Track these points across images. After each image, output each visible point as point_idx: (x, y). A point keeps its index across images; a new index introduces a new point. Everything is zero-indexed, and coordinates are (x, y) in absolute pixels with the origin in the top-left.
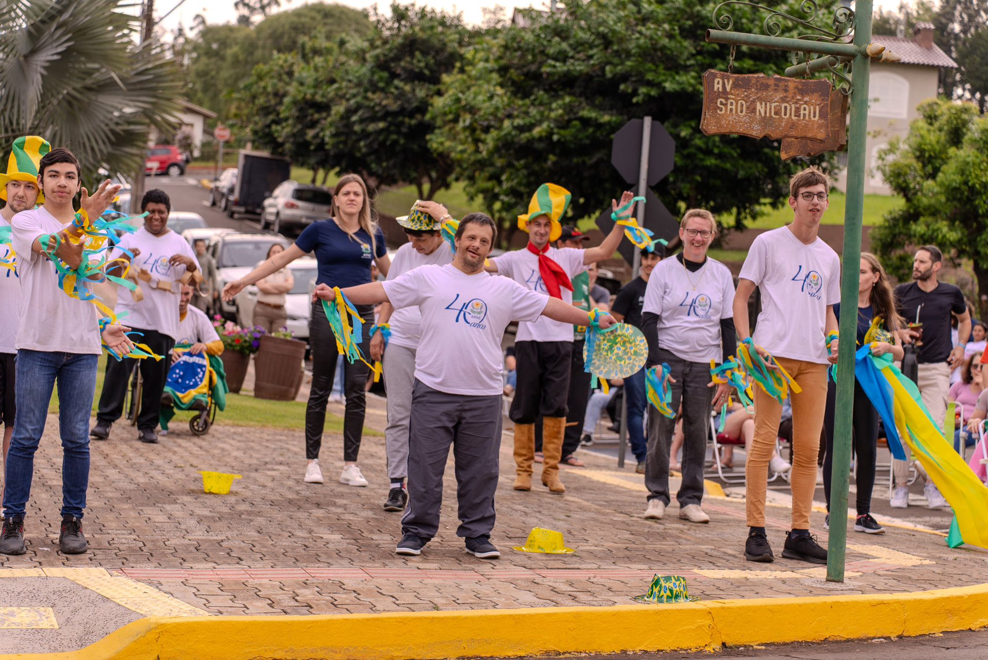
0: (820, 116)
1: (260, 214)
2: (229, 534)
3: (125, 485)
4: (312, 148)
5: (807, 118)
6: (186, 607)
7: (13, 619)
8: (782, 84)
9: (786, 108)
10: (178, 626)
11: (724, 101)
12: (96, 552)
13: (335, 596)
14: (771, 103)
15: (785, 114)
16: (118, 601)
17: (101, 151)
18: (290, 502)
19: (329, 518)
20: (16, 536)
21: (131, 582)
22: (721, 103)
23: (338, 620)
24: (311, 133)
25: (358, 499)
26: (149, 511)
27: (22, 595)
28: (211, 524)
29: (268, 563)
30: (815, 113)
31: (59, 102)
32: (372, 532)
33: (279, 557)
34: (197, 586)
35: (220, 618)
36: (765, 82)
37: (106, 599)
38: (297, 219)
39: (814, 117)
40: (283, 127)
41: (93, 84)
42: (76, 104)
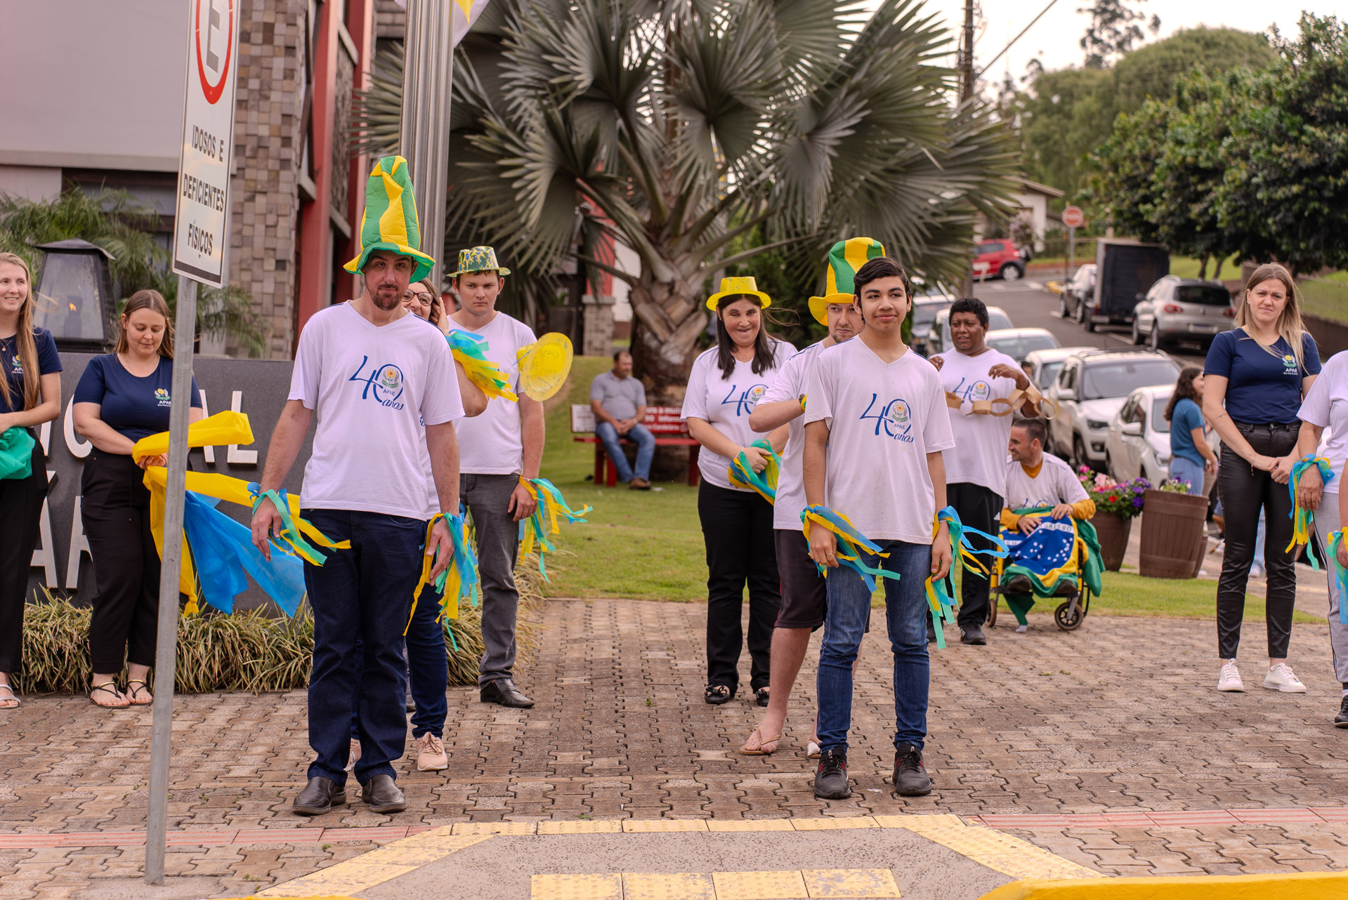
1: (1131, 324)
2: (1120, 764)
3: (973, 701)
4: (1198, 228)
6: (1071, 866)
7: (840, 886)
10: (1061, 891)
12: (944, 793)
13: (1276, 848)
16: (977, 859)
17: (913, 253)
18: (1202, 718)
19: (1257, 739)
20: (838, 774)
21: (993, 833)
23: (1281, 882)
24: (1196, 209)
25: (1296, 712)
26: (1010, 736)
27: (850, 852)
28: (1095, 752)
29: (1177, 803)
31: (856, 192)
32: (1320, 758)
33: (1193, 795)
34: (1083, 838)
35: (1117, 881)
37: (962, 857)
38: (1182, 328)
40: (1155, 206)
41: (897, 164)
42: (877, 193)
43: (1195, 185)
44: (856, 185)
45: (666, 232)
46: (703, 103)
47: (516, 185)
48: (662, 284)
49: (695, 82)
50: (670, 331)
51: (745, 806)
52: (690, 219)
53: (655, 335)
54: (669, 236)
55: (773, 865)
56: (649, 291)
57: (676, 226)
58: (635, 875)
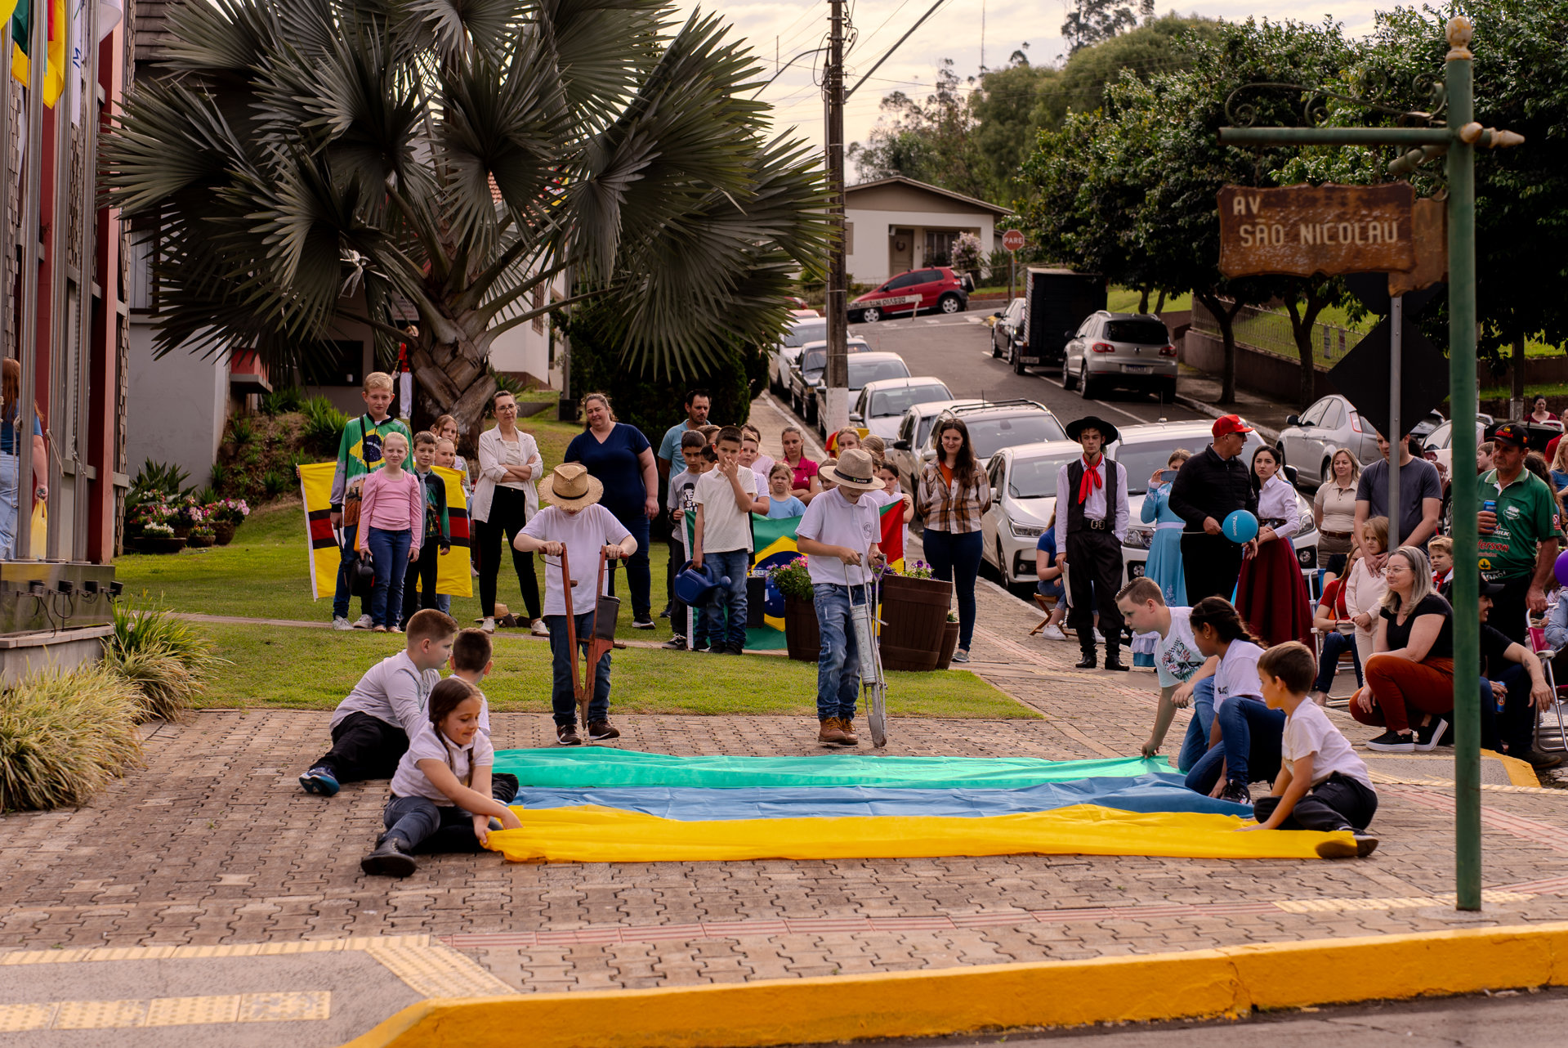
0: (1400, 236)
5: (1379, 240)
6: (494, 984)
7: (277, 1009)
8: (1336, 196)
9: (1345, 229)
10: (464, 1010)
11: (1249, 228)
13: (712, 961)
14: (1322, 223)
15: (1345, 238)
16: (407, 980)
21: (447, 953)
22: (1246, 231)
24: (1125, 237)
27: (299, 976)
29: (662, 918)
30: (1391, 233)
31: (654, 245)
32: (853, 867)
33: (685, 910)
34: (535, 956)
35: (528, 997)
36: (1310, 194)
37: (395, 977)
38: (1115, 369)
39: (1391, 237)
40: (1078, 234)
41: (700, 210)
42: (681, 242)
43: (1123, 208)
44: (656, 234)
45: (447, 288)
46: (478, 146)
47: (266, 242)
48: (445, 346)
49: (465, 124)
50: (455, 398)
51: (231, 932)
52: (475, 272)
53: (437, 403)
54: (450, 291)
55: (213, 991)
56: (430, 353)
57: (460, 280)
58: (74, 1004)
